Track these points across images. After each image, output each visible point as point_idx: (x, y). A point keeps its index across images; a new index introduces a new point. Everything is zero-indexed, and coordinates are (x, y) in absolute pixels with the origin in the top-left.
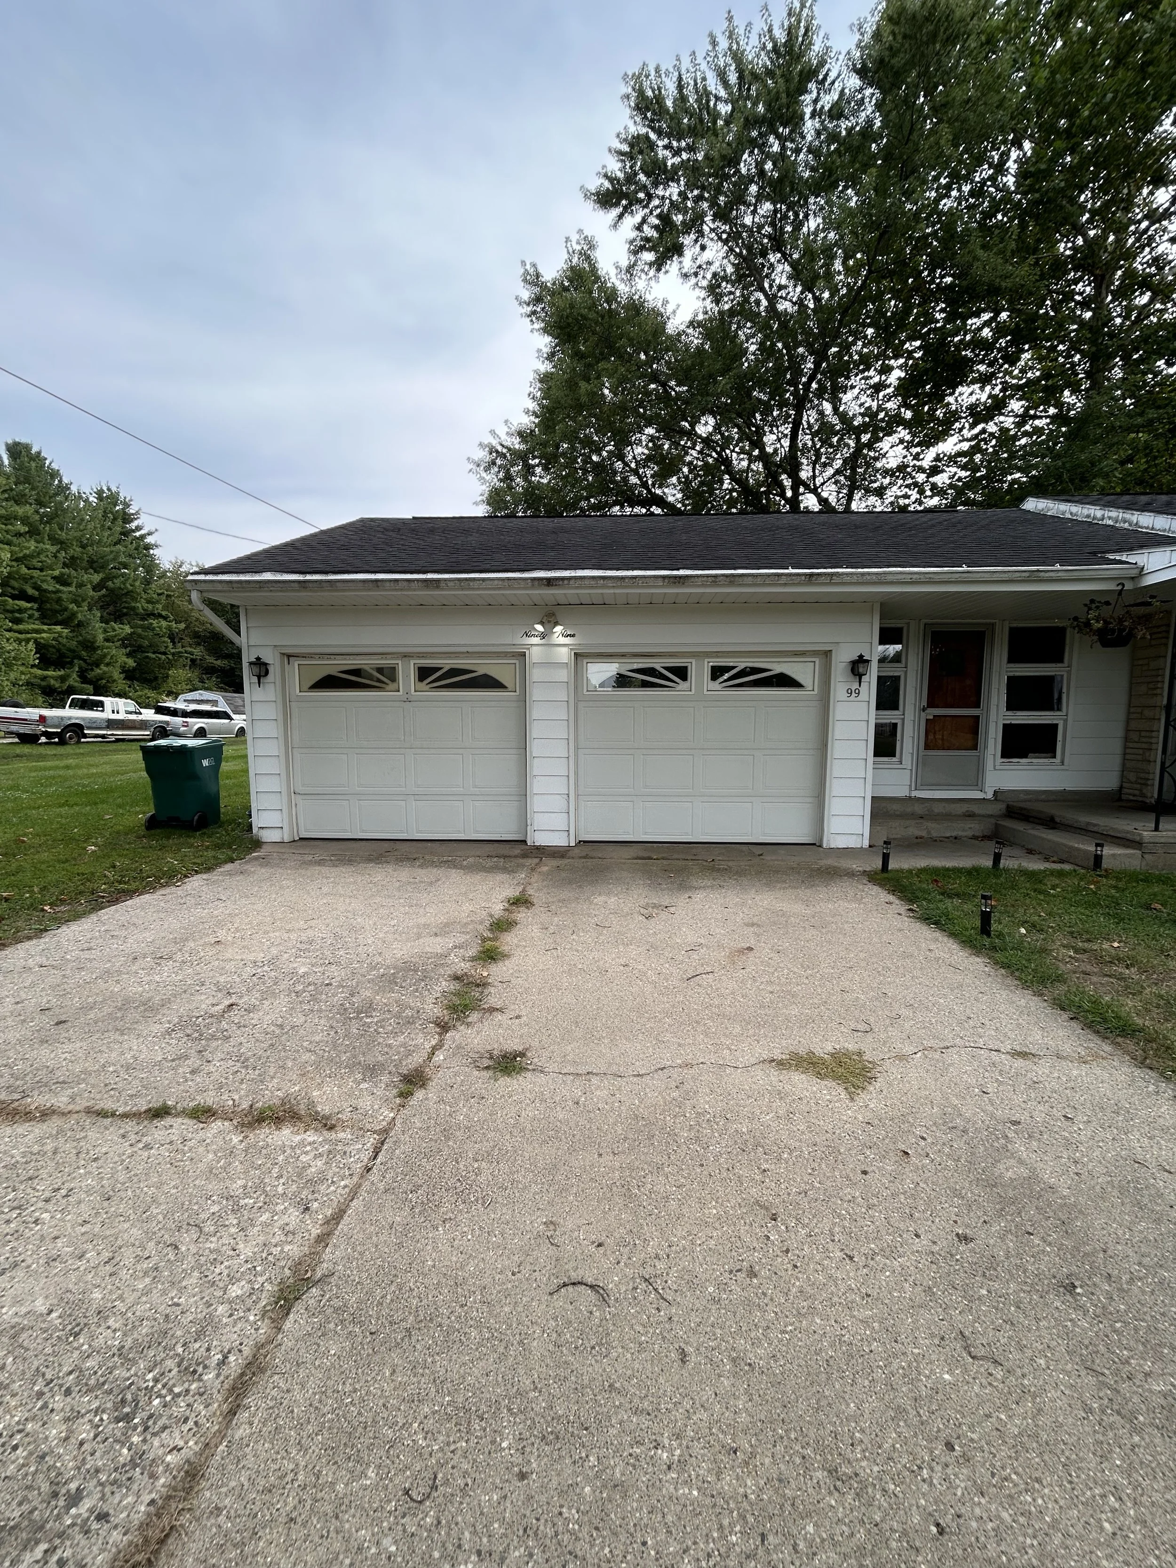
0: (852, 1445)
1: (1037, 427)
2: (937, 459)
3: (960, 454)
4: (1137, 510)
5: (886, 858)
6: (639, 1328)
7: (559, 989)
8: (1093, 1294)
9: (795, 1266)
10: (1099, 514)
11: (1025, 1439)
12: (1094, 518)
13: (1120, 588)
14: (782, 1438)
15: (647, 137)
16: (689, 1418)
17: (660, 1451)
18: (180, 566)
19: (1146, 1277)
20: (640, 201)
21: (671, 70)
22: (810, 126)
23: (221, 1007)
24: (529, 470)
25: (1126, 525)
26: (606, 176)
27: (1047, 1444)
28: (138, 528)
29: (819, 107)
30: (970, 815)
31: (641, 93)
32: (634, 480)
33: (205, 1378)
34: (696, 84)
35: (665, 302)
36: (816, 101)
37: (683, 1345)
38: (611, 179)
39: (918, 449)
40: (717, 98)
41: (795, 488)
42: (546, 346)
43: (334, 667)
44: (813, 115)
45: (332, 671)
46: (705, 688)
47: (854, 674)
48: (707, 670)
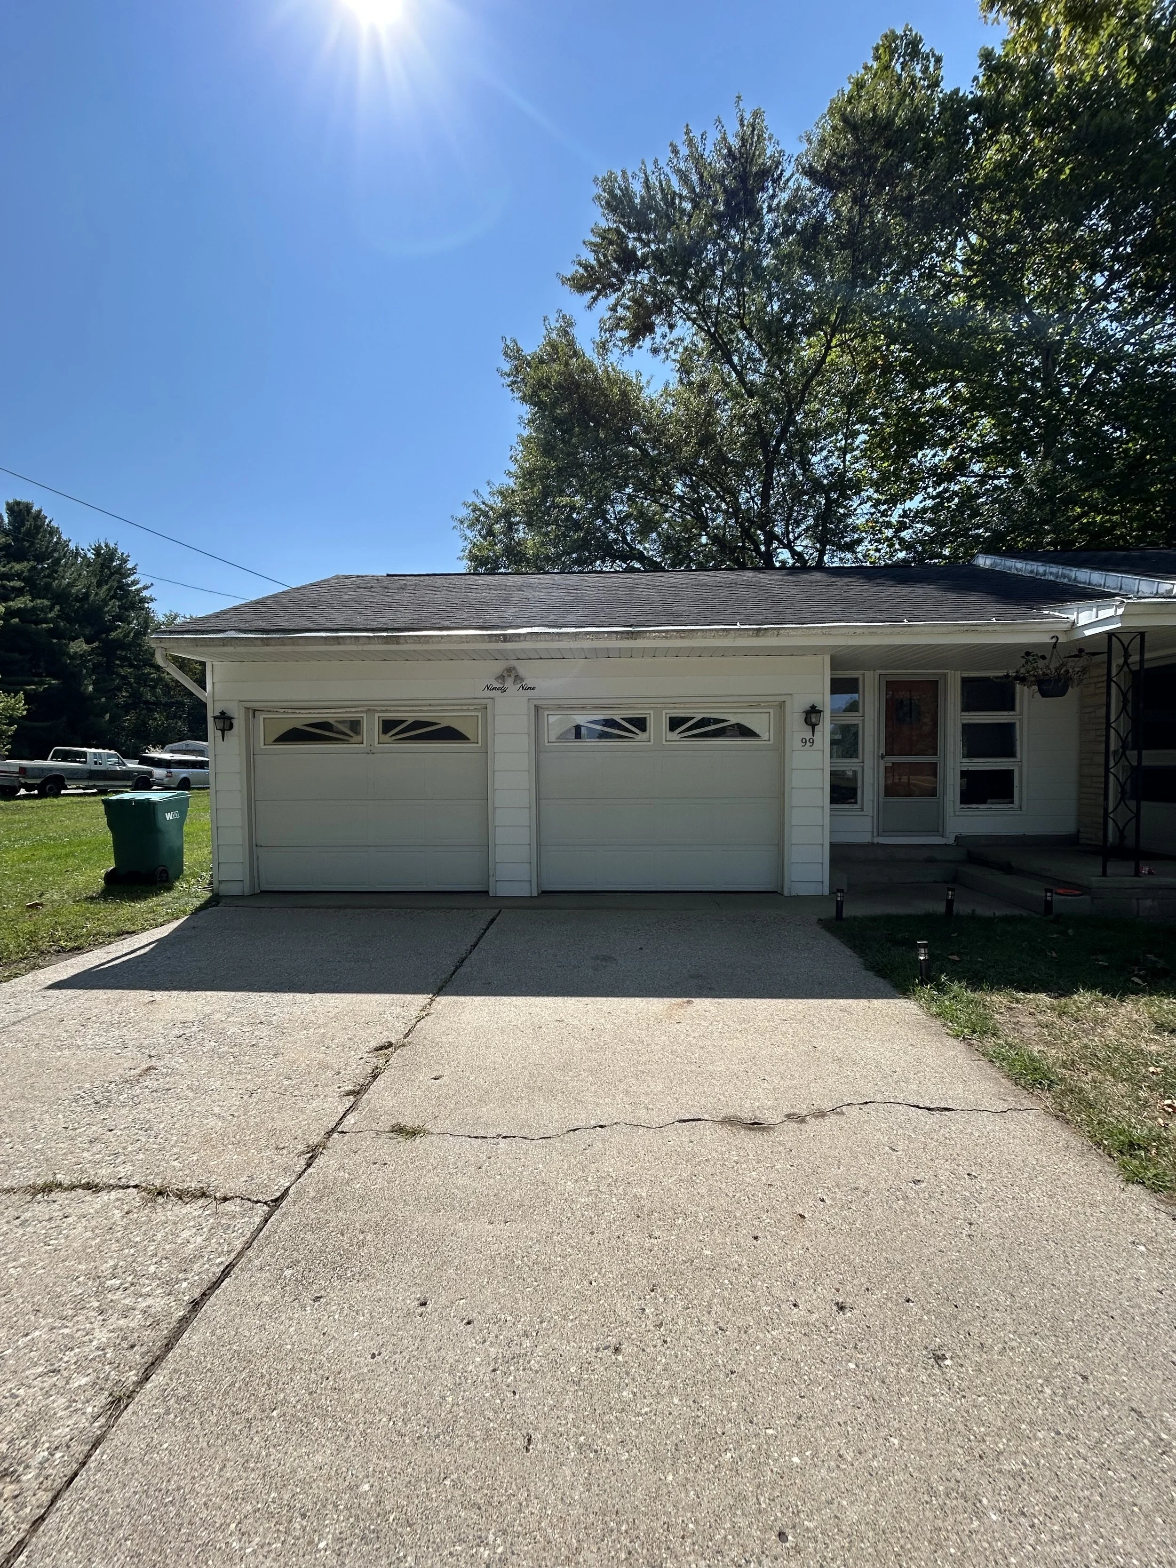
0: (683, 1537)
1: (996, 486)
2: (905, 514)
3: (925, 510)
4: (1075, 566)
5: (839, 906)
6: (490, 1414)
7: (488, 1048)
8: (962, 1366)
9: (665, 1342)
10: (1041, 569)
11: (863, 1527)
12: (1037, 574)
13: (1054, 640)
14: (612, 1531)
15: (618, 231)
16: (520, 1511)
17: (482, 1549)
18: (175, 619)
19: (1020, 1347)
20: (612, 285)
21: (638, 172)
22: (769, 219)
23: (138, 1071)
24: (510, 528)
25: (1066, 581)
26: (580, 264)
27: (884, 1533)
28: (135, 583)
29: (775, 202)
30: (931, 860)
31: (611, 192)
32: (612, 536)
33: (24, 1478)
34: (661, 185)
35: (639, 374)
36: (773, 197)
37: (531, 1431)
38: (586, 267)
39: (885, 507)
40: (680, 196)
41: (768, 544)
42: (527, 413)
43: (300, 719)
44: (770, 210)
45: (297, 724)
46: (664, 740)
47: (809, 725)
48: (665, 724)
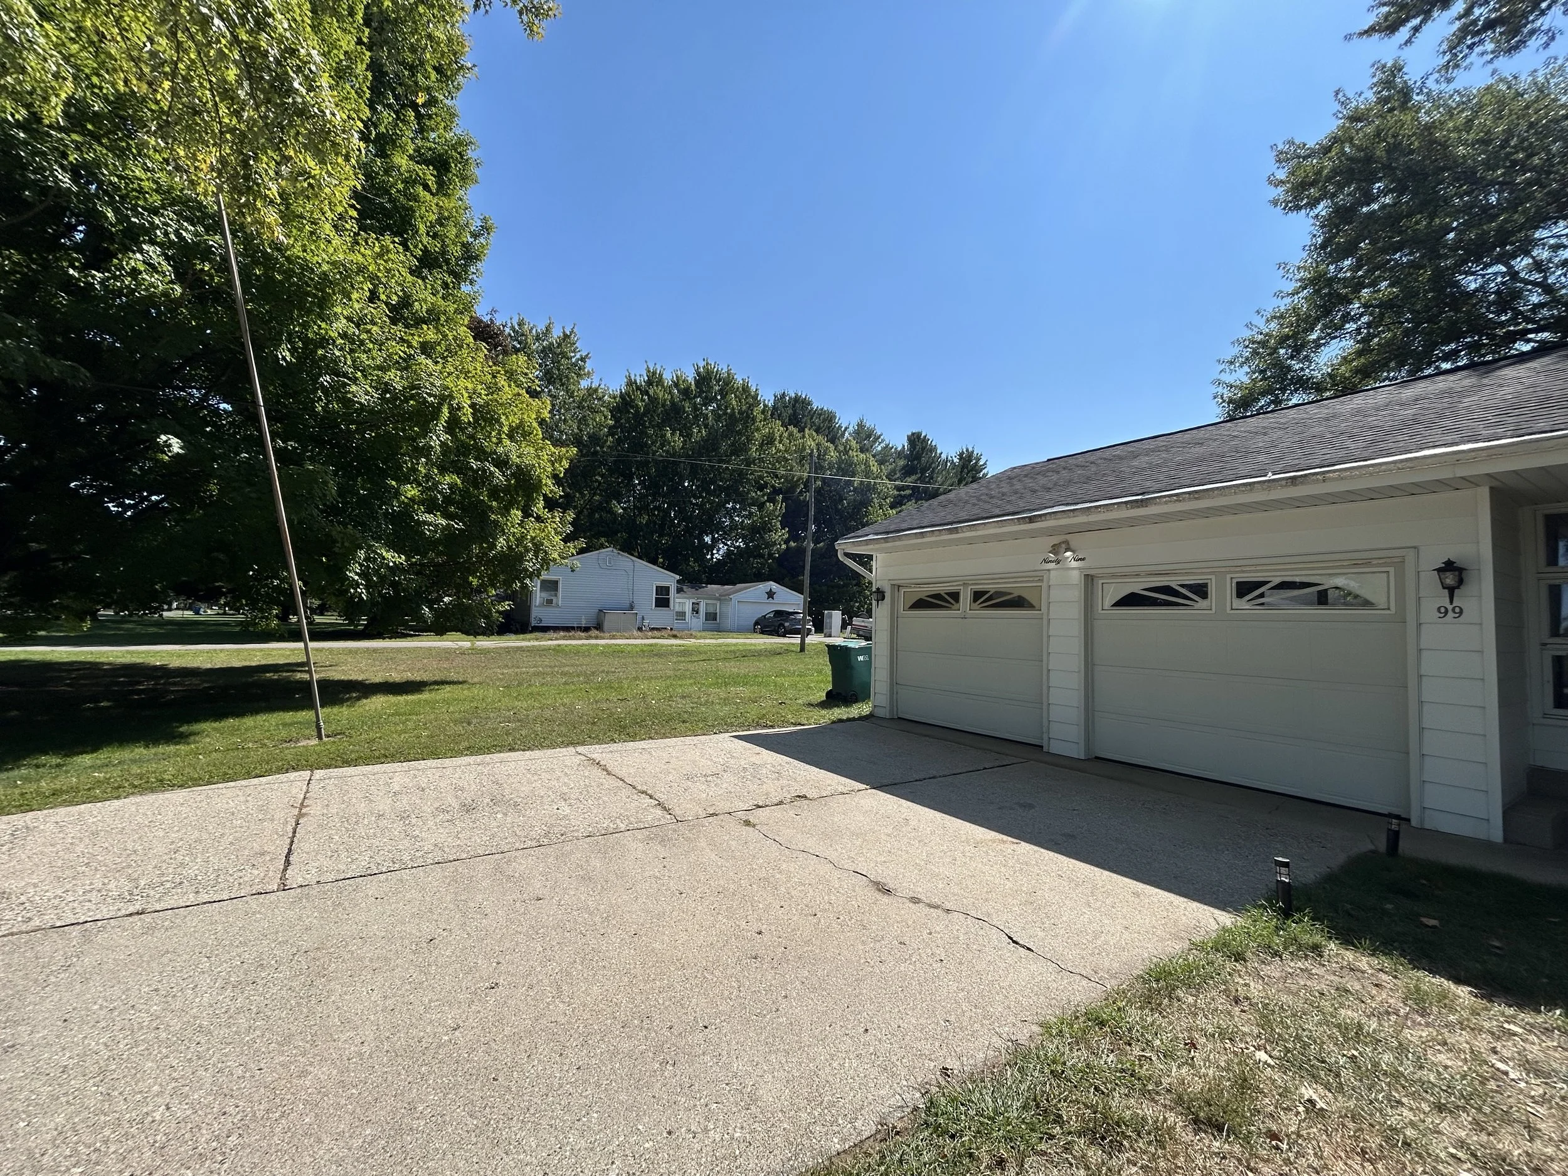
43: (924, 592)
45: (922, 596)
46: (1228, 608)
47: (1444, 588)
48: (1230, 590)
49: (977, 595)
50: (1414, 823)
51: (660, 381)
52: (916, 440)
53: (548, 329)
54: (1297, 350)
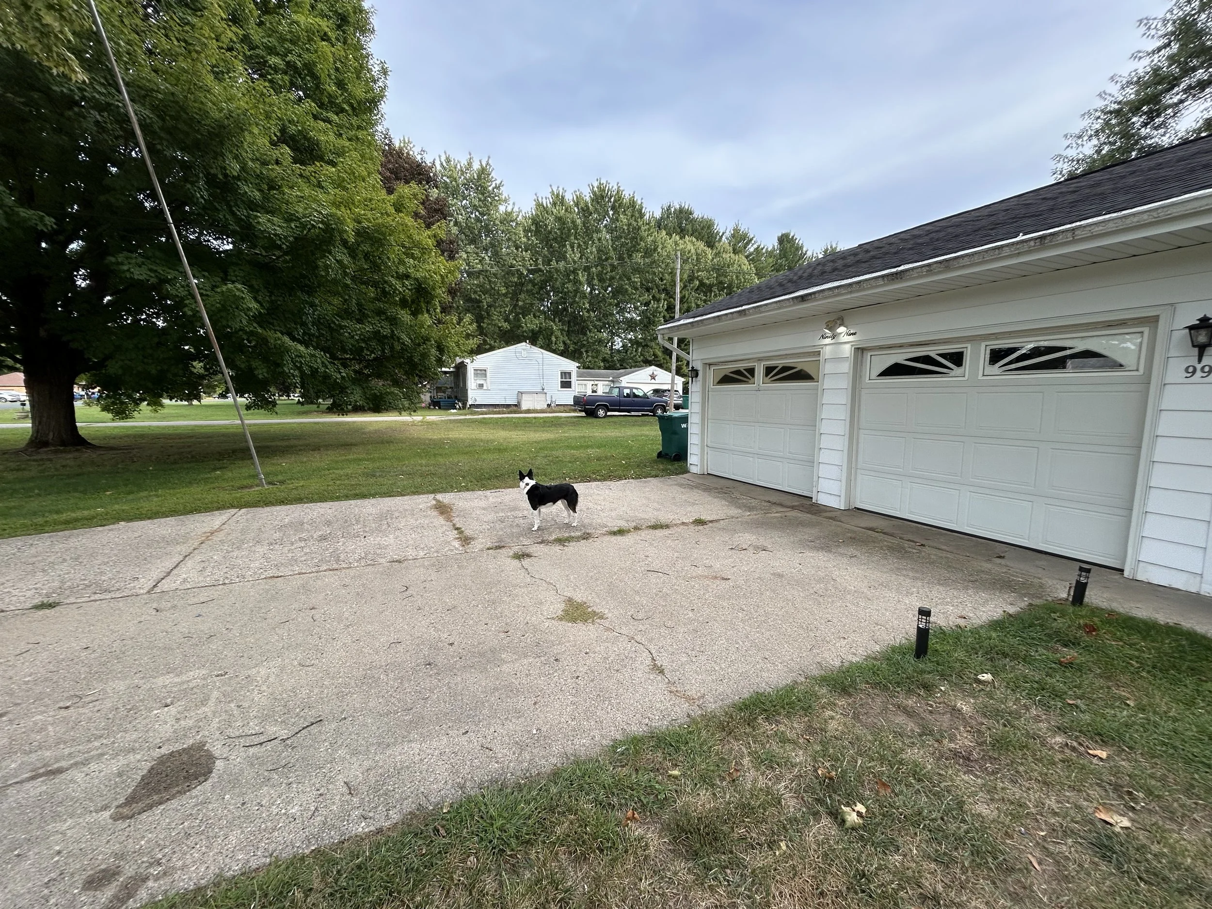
45: (727, 372)
46: (981, 373)
47: (1194, 346)
48: (984, 354)
49: (769, 370)
50: (1126, 574)
51: (562, 201)
52: (784, 240)
53: (470, 164)
54: (1151, 116)
